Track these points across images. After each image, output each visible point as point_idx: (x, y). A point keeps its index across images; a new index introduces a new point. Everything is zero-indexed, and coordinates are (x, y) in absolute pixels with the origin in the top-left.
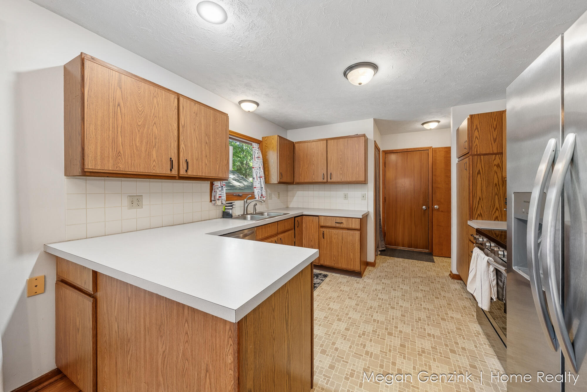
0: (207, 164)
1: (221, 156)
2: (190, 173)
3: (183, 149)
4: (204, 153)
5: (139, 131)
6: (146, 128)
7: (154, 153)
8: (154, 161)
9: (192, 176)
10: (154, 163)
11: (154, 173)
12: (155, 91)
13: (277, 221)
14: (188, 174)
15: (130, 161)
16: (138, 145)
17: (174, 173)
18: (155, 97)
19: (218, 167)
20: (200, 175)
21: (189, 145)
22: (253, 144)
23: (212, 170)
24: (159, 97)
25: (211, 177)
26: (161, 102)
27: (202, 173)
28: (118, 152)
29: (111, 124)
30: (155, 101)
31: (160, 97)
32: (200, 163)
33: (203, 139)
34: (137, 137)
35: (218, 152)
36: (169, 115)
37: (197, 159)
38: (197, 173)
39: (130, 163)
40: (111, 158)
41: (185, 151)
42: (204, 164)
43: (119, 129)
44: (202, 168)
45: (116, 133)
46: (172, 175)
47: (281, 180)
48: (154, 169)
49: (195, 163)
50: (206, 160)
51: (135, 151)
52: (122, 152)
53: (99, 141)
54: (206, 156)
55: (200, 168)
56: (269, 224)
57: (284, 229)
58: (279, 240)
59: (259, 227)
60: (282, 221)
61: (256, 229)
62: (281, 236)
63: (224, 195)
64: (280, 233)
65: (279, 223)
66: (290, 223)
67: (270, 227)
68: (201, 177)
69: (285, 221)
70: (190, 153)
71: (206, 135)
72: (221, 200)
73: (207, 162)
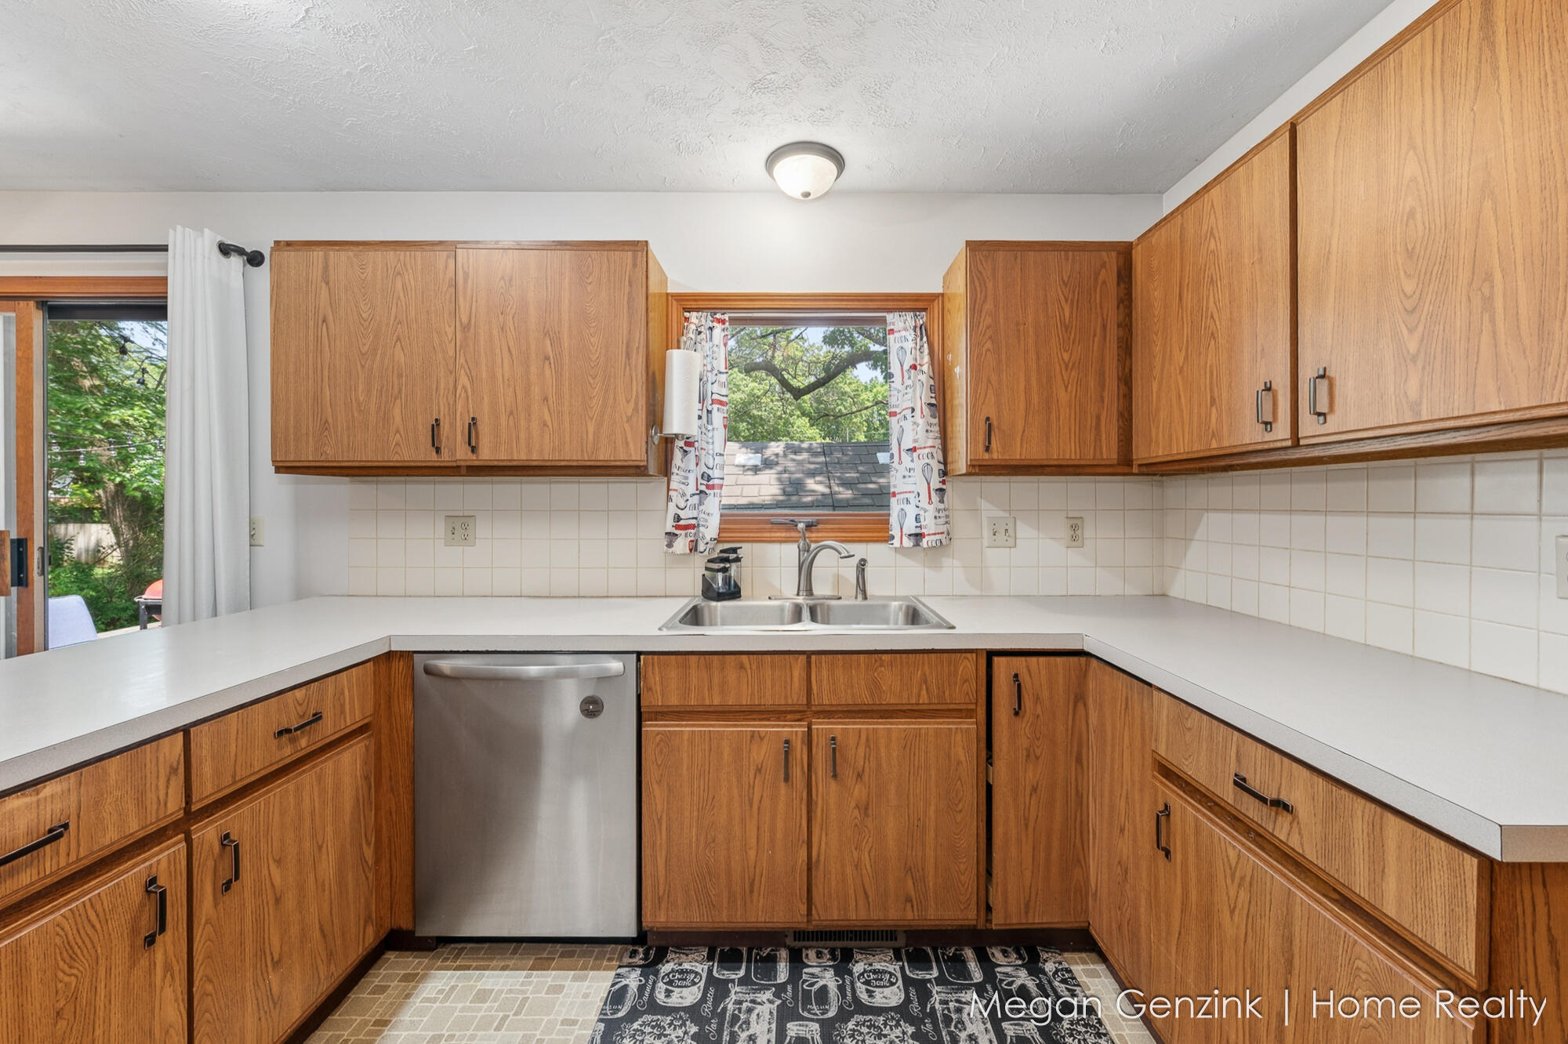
0: (549, 423)
1: (606, 391)
2: (486, 455)
3: (466, 392)
4: (536, 391)
5: (363, 366)
6: (378, 355)
7: (397, 412)
8: (398, 431)
9: (496, 463)
10: (398, 436)
11: (397, 461)
12: (399, 260)
13: (808, 654)
14: (480, 458)
15: (346, 437)
16: (361, 399)
17: (447, 459)
18: (399, 273)
19: (591, 429)
20: (523, 457)
21: (484, 376)
22: (890, 317)
23: (567, 439)
24: (407, 270)
25: (563, 464)
26: (412, 282)
27: (530, 451)
28: (323, 422)
29: (311, 366)
30: (399, 284)
31: (411, 271)
32: (523, 423)
33: (533, 347)
34: (360, 381)
35: (595, 379)
36: (433, 309)
37: (511, 413)
38: (512, 453)
39: (345, 443)
40: (311, 436)
41: (470, 393)
42: (535, 426)
43: (326, 373)
44: (529, 438)
45: (320, 380)
46: (442, 464)
47: (987, 456)
48: (396, 453)
49: (502, 422)
50: (546, 410)
51: (356, 414)
52: (330, 420)
53: (292, 406)
54: (546, 399)
55: (522, 435)
56: (738, 656)
57: (864, 697)
58: (820, 746)
59: (667, 657)
60: (855, 657)
61: (638, 660)
62: (837, 727)
63: (706, 521)
64: (828, 713)
65: (823, 664)
66: (925, 675)
67: (742, 667)
68: (527, 464)
69: (876, 661)
70: (486, 399)
71: (546, 334)
72: (692, 538)
73: (547, 417)
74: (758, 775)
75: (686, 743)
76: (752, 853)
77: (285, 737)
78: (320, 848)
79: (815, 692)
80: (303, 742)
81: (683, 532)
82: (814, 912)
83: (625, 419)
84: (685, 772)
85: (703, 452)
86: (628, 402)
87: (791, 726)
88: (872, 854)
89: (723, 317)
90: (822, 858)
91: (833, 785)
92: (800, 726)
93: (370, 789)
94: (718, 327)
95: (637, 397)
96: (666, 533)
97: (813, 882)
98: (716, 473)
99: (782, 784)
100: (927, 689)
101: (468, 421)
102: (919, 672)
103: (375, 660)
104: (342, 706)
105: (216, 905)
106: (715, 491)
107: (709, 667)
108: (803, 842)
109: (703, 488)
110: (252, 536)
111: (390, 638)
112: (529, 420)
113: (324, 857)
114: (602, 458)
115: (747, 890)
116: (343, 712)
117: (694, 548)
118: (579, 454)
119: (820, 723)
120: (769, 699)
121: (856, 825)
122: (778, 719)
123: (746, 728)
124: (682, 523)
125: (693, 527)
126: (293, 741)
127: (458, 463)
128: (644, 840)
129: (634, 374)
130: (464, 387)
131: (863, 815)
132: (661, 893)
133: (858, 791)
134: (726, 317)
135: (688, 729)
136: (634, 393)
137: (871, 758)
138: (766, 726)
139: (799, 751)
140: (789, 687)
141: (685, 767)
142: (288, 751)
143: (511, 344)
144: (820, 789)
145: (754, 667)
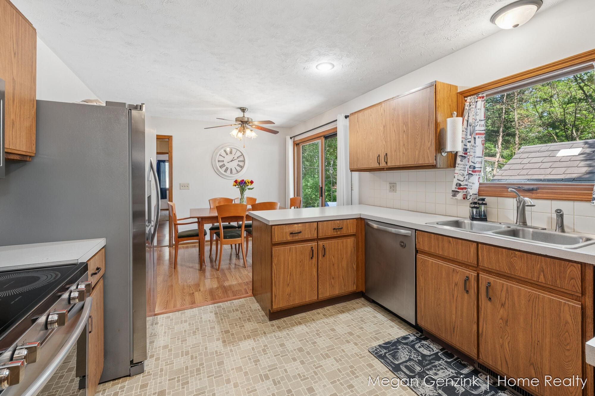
0: (405, 153)
1: (422, 139)
4: (401, 142)
5: (364, 142)
6: (367, 139)
7: (371, 154)
9: (392, 167)
10: (371, 160)
11: (371, 167)
12: (371, 111)
13: (478, 243)
14: (388, 165)
15: (361, 161)
16: (364, 151)
17: (381, 166)
18: (371, 115)
19: (417, 153)
20: (398, 164)
21: (389, 140)
23: (410, 157)
25: (409, 166)
27: (400, 162)
30: (371, 118)
32: (398, 153)
33: (401, 129)
34: (364, 146)
35: (418, 136)
36: (378, 123)
37: (395, 151)
38: (395, 163)
39: (361, 163)
40: (356, 162)
42: (401, 154)
43: (358, 145)
44: (400, 158)
45: (357, 147)
48: (371, 165)
49: (393, 154)
50: (404, 149)
51: (363, 155)
52: (359, 157)
54: (404, 145)
55: (398, 157)
56: (448, 238)
57: (505, 269)
58: (483, 284)
59: (424, 233)
60: (500, 249)
61: (416, 232)
62: (492, 279)
63: (472, 186)
64: (489, 272)
65: (485, 249)
66: (542, 268)
67: (450, 242)
68: (399, 166)
69: (512, 254)
70: (389, 147)
71: (404, 124)
72: (465, 193)
73: (404, 151)
74: (456, 286)
75: (430, 264)
76: (454, 316)
77: (335, 230)
78: (342, 259)
79: (481, 260)
80: (339, 233)
81: (462, 191)
82: (480, 355)
83: (427, 148)
84: (430, 276)
85: (471, 157)
86: (429, 142)
87: (470, 271)
88: (510, 344)
89: (483, 95)
90: (484, 334)
91: (489, 304)
92: (474, 273)
93: (355, 251)
94: (480, 100)
95: (432, 139)
96: (452, 191)
97: (480, 342)
98: (477, 165)
99: (466, 295)
100: (544, 276)
101: (385, 154)
102: (539, 265)
103: (357, 219)
104: (348, 227)
105: (322, 258)
106: (476, 173)
107: (438, 239)
108: (475, 322)
109: (470, 172)
110: (352, 188)
111: (360, 214)
112: (400, 152)
113: (343, 261)
114: (420, 163)
115: (452, 331)
116: (348, 229)
117: (465, 197)
118: (414, 162)
119: (483, 275)
120: (460, 258)
121: (501, 327)
122: (466, 267)
123: (452, 266)
124: (462, 187)
125: (466, 188)
126: (337, 232)
127: (384, 167)
128: (418, 294)
129: (431, 132)
130: (384, 145)
131: (505, 324)
132: (423, 315)
133: (502, 312)
134: (485, 95)
135: (431, 260)
136: (431, 138)
137: (509, 299)
138: (459, 268)
139: (473, 283)
140: (469, 255)
141: (430, 274)
142: (335, 233)
143: (395, 129)
144: (483, 303)
145: (454, 243)
